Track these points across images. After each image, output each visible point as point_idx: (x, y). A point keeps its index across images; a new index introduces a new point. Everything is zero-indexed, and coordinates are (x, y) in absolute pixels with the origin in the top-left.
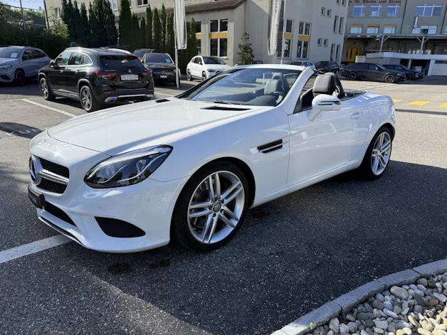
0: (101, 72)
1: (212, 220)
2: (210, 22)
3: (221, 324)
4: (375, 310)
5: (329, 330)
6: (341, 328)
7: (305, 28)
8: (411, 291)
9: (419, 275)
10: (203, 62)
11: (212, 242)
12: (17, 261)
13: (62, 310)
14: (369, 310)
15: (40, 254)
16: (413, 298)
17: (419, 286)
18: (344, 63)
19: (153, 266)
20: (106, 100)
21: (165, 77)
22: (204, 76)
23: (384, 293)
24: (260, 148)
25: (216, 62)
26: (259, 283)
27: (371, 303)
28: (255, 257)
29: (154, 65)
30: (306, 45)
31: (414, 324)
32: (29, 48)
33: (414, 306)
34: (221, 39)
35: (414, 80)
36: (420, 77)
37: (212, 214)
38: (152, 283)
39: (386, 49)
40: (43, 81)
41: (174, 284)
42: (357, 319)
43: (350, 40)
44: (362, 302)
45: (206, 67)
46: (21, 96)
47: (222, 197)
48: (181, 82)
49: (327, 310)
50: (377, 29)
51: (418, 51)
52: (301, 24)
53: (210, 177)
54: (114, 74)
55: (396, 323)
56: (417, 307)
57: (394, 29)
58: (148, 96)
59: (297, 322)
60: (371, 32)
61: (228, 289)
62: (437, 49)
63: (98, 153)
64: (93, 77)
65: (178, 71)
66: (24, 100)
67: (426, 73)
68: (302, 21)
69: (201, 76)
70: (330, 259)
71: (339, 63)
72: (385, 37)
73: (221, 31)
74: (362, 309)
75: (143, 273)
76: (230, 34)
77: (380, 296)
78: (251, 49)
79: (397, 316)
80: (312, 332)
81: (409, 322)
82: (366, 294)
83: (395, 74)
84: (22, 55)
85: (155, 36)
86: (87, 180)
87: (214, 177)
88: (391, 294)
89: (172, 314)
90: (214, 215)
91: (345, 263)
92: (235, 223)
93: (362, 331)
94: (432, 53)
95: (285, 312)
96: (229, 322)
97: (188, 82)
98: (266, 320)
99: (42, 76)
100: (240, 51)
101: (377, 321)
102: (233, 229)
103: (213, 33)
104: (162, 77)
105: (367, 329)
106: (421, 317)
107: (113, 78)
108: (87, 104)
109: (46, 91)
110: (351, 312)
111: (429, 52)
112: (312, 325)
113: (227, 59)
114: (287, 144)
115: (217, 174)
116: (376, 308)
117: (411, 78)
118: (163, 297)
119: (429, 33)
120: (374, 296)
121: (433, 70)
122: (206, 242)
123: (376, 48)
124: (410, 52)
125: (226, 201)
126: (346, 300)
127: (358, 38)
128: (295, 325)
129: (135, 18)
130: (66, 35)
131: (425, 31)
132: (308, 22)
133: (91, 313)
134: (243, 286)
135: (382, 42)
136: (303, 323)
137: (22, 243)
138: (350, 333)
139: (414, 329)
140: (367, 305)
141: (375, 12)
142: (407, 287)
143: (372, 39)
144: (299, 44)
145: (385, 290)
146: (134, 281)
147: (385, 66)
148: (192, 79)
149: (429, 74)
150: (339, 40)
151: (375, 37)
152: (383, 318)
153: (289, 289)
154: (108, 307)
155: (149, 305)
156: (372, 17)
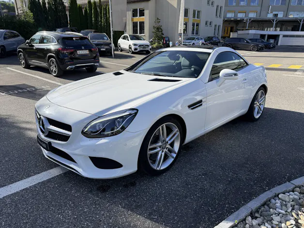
0: (63, 49)
1: (161, 155)
2: (132, 10)
3: (177, 223)
4: (271, 210)
5: (246, 224)
6: (253, 222)
7: (197, 14)
8: (291, 197)
9: (295, 186)
10: (129, 39)
11: (161, 169)
12: (35, 186)
13: (74, 218)
14: (268, 210)
15: (49, 181)
16: (293, 201)
17: (295, 192)
18: (223, 37)
19: (126, 186)
20: (68, 68)
21: (104, 49)
22: (130, 48)
23: (275, 198)
24: (189, 107)
25: (138, 38)
26: (196, 195)
27: (268, 205)
28: (190, 177)
29: (96, 42)
30: (197, 25)
31: (296, 217)
32: (8, 31)
33: (294, 206)
34: (140, 22)
35: (270, 49)
36: (274, 47)
37: (161, 151)
38: (127, 198)
39: (251, 28)
40: (21, 55)
41: (142, 198)
42: (261, 216)
43: (227, 22)
44: (263, 205)
45: (131, 42)
46: (5, 65)
47: (167, 139)
48: (115, 52)
49: (244, 211)
50: (244, 14)
51: (271, 29)
52: (194, 11)
53: (160, 127)
54: (72, 50)
55: (285, 217)
56: (296, 207)
57: (255, 14)
58: (95, 64)
59: (227, 220)
60: (240, 16)
61: (177, 200)
62: (284, 27)
63: (90, 115)
64: (57, 52)
65: (113, 45)
66: (8, 68)
67: (277, 44)
68: (195, 9)
69: (128, 48)
70: (237, 177)
71: (220, 38)
72: (250, 19)
73: (140, 16)
74: (264, 210)
75: (120, 191)
76: (146, 19)
77: (273, 201)
78: (162, 29)
79: (285, 213)
80: (236, 226)
81: (292, 216)
82: (265, 200)
83: (257, 45)
84: (3, 35)
85: (95, 21)
86: (83, 133)
87: (162, 127)
88: (279, 199)
89: (146, 218)
90: (163, 152)
91: (246, 179)
92: (175, 155)
93: (266, 223)
94: (281, 30)
95: (215, 213)
96: (182, 221)
97: (119, 52)
98: (205, 218)
99: (20, 51)
100: (154, 31)
101: (274, 217)
102: (173, 159)
103: (135, 18)
104: (102, 49)
105: (269, 222)
106: (300, 213)
107: (71, 53)
108: (54, 70)
109: (23, 61)
110: (257, 211)
111: (278, 29)
112: (236, 222)
113: (145, 36)
114: (205, 103)
115: (164, 125)
116: (272, 208)
117: (268, 48)
118: (137, 207)
119: (278, 16)
120: (270, 201)
121: (281, 41)
122: (158, 169)
123: (243, 27)
124: (266, 29)
125: (169, 142)
126: (253, 204)
127: (232, 21)
128: (226, 222)
129: (80, 8)
130: (32, 21)
131: (276, 15)
132: (199, 10)
133: (94, 220)
134: (186, 197)
135: (248, 23)
136: (230, 221)
137: (35, 174)
138: (259, 225)
139: (296, 220)
140: (266, 206)
141: (243, 2)
142: (288, 194)
143: (241, 21)
144: (193, 25)
145: (275, 196)
146: (116, 197)
147: (250, 39)
148: (122, 50)
149: (279, 44)
150: (220, 22)
151: (243, 19)
152: (277, 215)
153: (215, 198)
154: (103, 215)
155: (130, 212)
156: (241, 6)
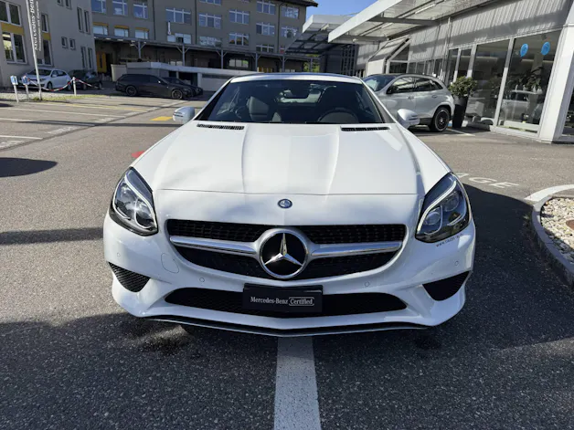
50: (126, 31)
51: (181, 62)
57: (146, 34)
72: (141, 43)
83: (182, 90)
86: (418, 235)
119: (185, 42)
121: (202, 85)
131: (181, 40)
135: (139, 49)
141: (120, 10)
150: (88, 42)
151: (130, 42)
156: (117, 16)
